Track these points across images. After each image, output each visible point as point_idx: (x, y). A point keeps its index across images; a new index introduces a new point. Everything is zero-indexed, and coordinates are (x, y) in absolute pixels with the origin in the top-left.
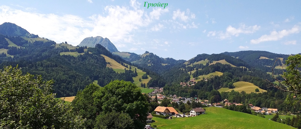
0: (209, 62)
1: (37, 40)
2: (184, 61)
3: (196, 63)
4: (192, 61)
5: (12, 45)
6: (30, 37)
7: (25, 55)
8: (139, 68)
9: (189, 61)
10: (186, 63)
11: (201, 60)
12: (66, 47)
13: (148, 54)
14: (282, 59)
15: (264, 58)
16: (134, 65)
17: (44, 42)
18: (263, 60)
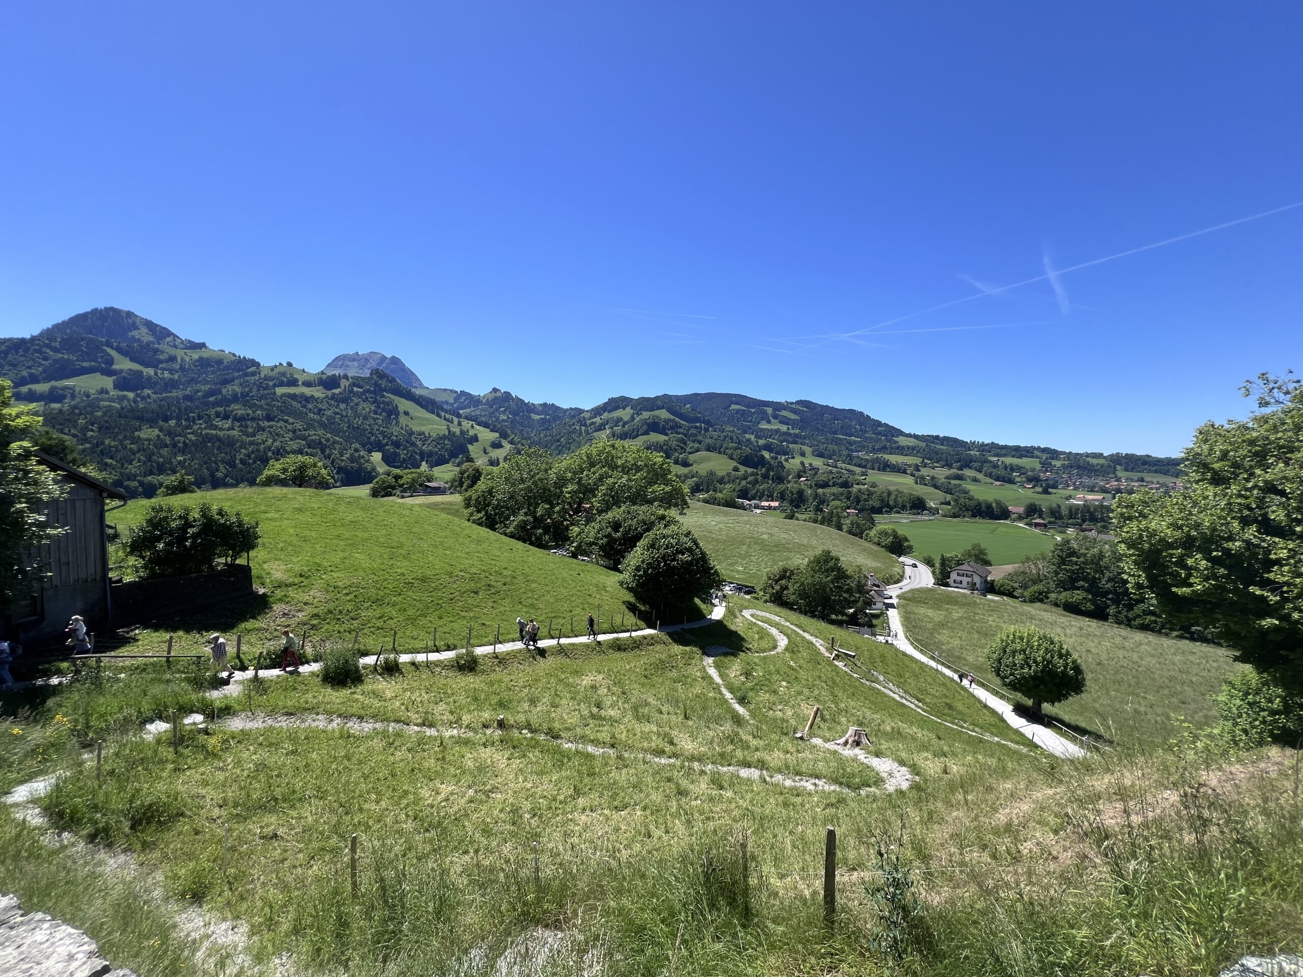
0: (633, 414)
1: (204, 354)
2: (581, 411)
3: (605, 416)
4: (597, 411)
5: (124, 364)
6: (182, 346)
7: (170, 392)
8: (479, 424)
9: (592, 410)
10: (587, 415)
11: (617, 408)
12: (292, 375)
13: (498, 394)
14: (769, 410)
15: (738, 407)
16: (467, 418)
17: (225, 362)
18: (737, 411)
